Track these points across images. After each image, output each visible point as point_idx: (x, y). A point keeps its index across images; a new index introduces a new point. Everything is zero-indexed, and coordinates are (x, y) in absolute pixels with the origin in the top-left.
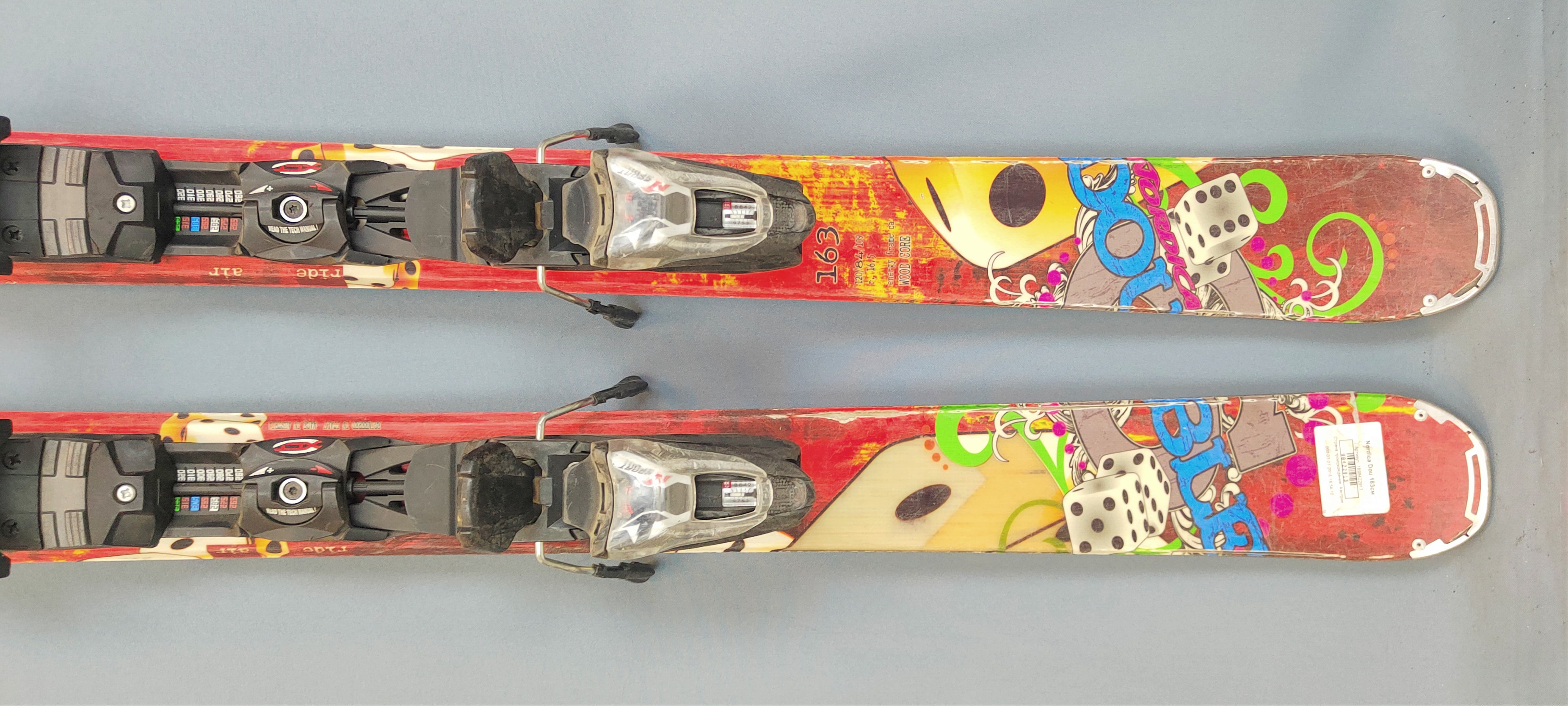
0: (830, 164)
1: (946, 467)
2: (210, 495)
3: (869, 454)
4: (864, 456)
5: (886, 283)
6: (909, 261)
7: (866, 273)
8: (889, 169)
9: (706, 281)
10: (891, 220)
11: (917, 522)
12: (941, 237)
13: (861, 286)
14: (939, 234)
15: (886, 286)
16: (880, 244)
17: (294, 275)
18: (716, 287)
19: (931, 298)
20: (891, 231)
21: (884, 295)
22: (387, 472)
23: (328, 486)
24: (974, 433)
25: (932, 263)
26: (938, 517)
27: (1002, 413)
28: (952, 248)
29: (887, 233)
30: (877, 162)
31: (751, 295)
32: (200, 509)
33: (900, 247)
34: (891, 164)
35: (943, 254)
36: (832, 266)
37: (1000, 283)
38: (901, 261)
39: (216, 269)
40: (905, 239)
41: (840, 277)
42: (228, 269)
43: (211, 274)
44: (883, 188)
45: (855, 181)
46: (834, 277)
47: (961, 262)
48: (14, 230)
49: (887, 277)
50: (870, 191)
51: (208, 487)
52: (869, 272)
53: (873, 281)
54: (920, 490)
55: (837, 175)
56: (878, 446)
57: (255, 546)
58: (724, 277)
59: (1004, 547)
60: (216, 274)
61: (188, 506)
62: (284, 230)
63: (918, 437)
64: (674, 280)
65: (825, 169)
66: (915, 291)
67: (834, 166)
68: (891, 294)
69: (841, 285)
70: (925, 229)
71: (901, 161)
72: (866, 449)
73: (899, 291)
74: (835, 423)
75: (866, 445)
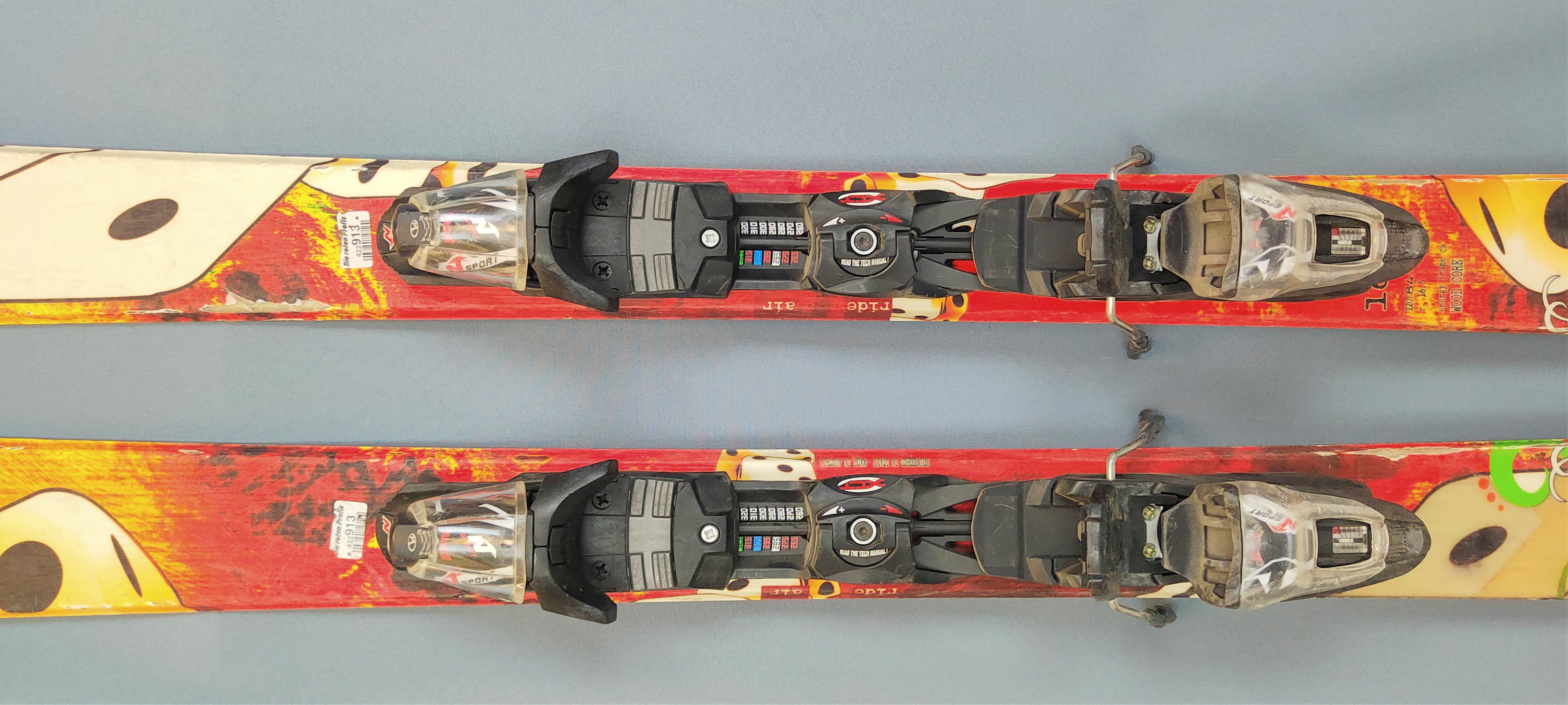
0: (1381, 185)
1: (1501, 508)
2: (772, 535)
3: (1422, 494)
4: (1417, 496)
5: (1437, 310)
6: (1462, 286)
7: (1416, 300)
8: (1442, 189)
9: (1252, 309)
10: (1443, 243)
11: (1472, 567)
12: (1495, 260)
13: (1411, 313)
14: (1492, 258)
15: (1437, 313)
16: (1431, 268)
17: (844, 308)
18: (1262, 316)
19: (1483, 326)
20: (1443, 255)
21: (1434, 323)
22: (943, 512)
23: (901, 527)
24: (1530, 471)
25: (1485, 289)
26: (1493, 562)
27: (1558, 449)
28: (1506, 272)
29: (1438, 256)
30: (1429, 181)
31: (1301, 324)
32: (762, 549)
33: (1451, 272)
34: (1443, 183)
35: (1497, 278)
36: (1382, 292)
37: (1556, 309)
38: (1453, 286)
39: (770, 303)
40: (1457, 263)
41: (1389, 303)
42: (781, 303)
43: (764, 308)
44: (1435, 209)
45: (1406, 201)
46: (1383, 304)
47: (1515, 286)
48: (604, 265)
49: (1438, 303)
50: (1421, 212)
51: (772, 527)
52: (1420, 298)
53: (1423, 307)
54: (1475, 533)
55: (1388, 196)
56: (1431, 485)
57: (809, 587)
58: (1271, 305)
59: (1563, 594)
60: (770, 308)
61: (750, 546)
62: (856, 263)
63: (1472, 476)
64: (1220, 309)
65: (1376, 190)
66: (1466, 318)
67: (1384, 185)
68: (1442, 321)
69: (1391, 313)
70: (1478, 252)
71: (1452, 179)
72: (1419, 488)
73: (1451, 319)
74: (1386, 461)
75: (1418, 485)
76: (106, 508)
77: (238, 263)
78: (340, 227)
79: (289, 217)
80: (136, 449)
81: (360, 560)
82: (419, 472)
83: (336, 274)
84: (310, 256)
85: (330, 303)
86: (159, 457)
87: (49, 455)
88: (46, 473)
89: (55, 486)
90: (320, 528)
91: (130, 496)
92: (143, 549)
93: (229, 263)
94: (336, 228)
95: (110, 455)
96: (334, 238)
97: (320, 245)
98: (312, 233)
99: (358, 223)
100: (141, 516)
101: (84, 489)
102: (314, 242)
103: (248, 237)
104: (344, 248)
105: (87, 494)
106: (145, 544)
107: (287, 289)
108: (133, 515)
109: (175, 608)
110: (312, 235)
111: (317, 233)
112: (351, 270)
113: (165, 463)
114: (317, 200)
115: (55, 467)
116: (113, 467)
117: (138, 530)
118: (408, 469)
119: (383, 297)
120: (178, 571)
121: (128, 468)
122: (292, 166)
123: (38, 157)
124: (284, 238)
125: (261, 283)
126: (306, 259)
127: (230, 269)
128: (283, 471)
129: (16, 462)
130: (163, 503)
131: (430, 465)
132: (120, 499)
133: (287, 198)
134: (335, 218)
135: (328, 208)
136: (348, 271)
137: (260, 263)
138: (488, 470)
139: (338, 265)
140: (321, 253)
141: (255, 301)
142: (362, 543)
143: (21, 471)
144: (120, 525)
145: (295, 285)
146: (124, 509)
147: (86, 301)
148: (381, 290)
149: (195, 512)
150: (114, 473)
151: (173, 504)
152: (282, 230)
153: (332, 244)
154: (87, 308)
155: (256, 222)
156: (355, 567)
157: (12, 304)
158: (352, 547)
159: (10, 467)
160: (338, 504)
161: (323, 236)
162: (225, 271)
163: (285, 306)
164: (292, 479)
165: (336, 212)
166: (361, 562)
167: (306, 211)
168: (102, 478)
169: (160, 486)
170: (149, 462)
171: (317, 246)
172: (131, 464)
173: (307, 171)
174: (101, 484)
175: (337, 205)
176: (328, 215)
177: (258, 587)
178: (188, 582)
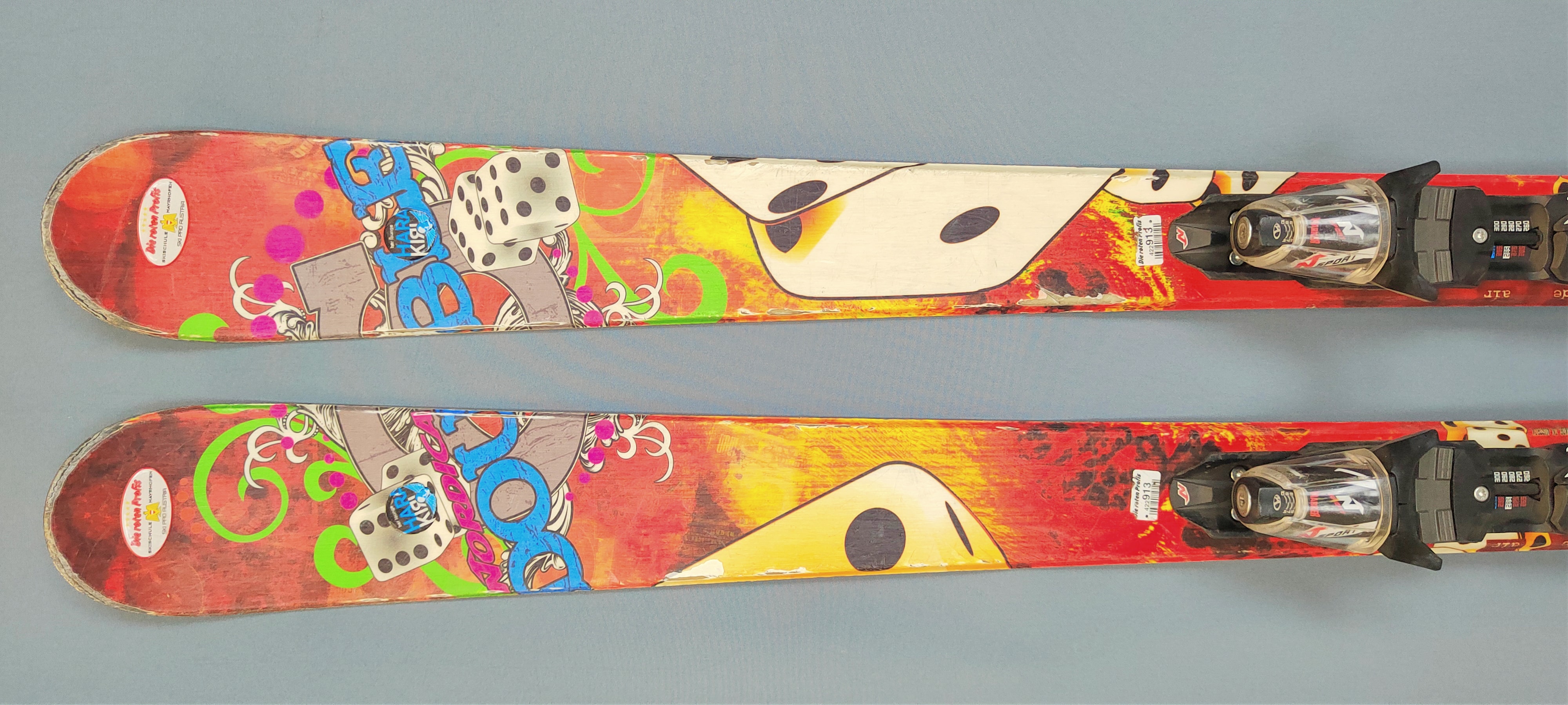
76: (940, 478)
77: (1049, 262)
78: (1136, 229)
79: (1093, 221)
80: (961, 426)
81: (1156, 521)
82: (1203, 443)
83: (1132, 271)
84: (1110, 255)
85: (1127, 296)
86: (983, 433)
87: (891, 432)
88: (888, 448)
89: (897, 460)
90: (1121, 494)
91: (960, 468)
92: (972, 513)
93: (1042, 262)
94: (1132, 230)
95: (942, 431)
96: (1130, 239)
97: (1118, 245)
98: (1112, 235)
99: (1151, 226)
100: (970, 485)
101: (921, 462)
102: (1114, 242)
103: (1058, 239)
104: (1139, 248)
105: (924, 466)
106: (974, 509)
107: (1091, 284)
108: (964, 485)
109: (1001, 565)
110: (1112, 237)
111: (1116, 234)
112: (1145, 268)
113: (988, 438)
114: (1117, 205)
115: (895, 443)
116: (945, 443)
117: (968, 497)
118: (1193, 441)
119: (1170, 291)
120: (1002, 533)
121: (958, 443)
122: (1096, 176)
123: (881, 171)
124: (1088, 240)
125: (1068, 279)
126: (1107, 258)
127: (1042, 268)
128: (1088, 444)
129: (863, 439)
130: (988, 474)
131: (1212, 437)
132: (951, 470)
133: (1092, 204)
134: (1132, 221)
135: (1126, 213)
136: (1142, 268)
137: (1068, 261)
138: (1259, 441)
139: (1133, 263)
140: (1120, 253)
141: (1063, 295)
142: (1157, 507)
143: (867, 446)
144: (952, 492)
145: (1097, 281)
146: (956, 479)
147: (920, 297)
148: (1169, 284)
149: (1016, 481)
150: (946, 448)
151: (996, 474)
152: (1087, 233)
153: (1129, 244)
154: (921, 304)
155: (1065, 226)
156: (1152, 528)
157: (858, 301)
158: (1149, 510)
159: (857, 443)
160: (1136, 472)
161: (1121, 238)
162: (1038, 269)
163: (1089, 300)
164: (1096, 451)
165: (1133, 216)
166: (1156, 523)
167: (1108, 215)
168: (936, 452)
169: (985, 458)
170: (975, 437)
171: (1116, 246)
172: (960, 439)
173: (1109, 180)
174: (935, 457)
175: (1133, 210)
176: (1126, 219)
177: (1071, 546)
178: (1012, 542)
